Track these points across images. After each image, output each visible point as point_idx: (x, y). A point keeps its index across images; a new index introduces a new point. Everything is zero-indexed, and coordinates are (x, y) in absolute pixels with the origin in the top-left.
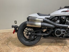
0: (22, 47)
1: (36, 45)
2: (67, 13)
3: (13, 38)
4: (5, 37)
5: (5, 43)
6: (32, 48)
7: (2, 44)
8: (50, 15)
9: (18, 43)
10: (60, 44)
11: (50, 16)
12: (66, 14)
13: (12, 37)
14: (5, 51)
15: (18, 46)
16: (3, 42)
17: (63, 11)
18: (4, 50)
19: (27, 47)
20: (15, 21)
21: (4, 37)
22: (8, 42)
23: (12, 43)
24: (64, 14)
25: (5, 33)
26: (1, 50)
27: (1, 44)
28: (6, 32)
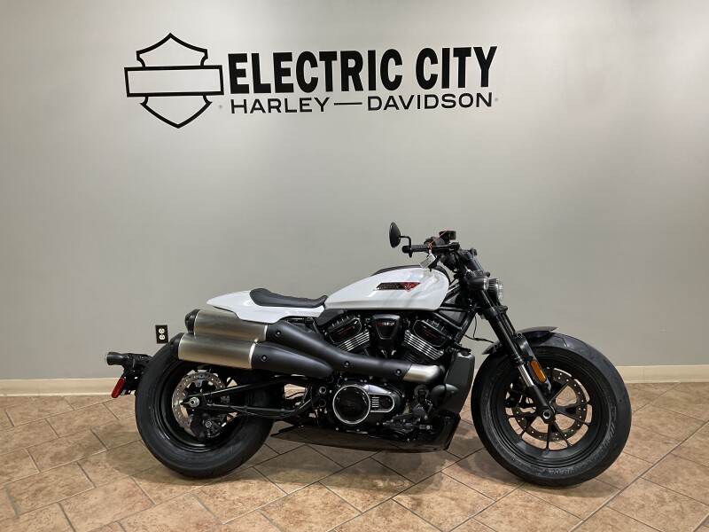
0: (158, 480)
1: (238, 479)
2: (403, 294)
3: (125, 434)
4: (83, 426)
5: (70, 456)
6: (209, 488)
7: (56, 458)
8: (323, 304)
9: (140, 458)
10: (381, 484)
11: (321, 309)
12: (400, 301)
13: (120, 426)
14: (58, 489)
15: (138, 474)
16: (63, 448)
17: (383, 286)
18: (56, 485)
19: (182, 481)
20: (158, 328)
21: (78, 422)
22: (89, 450)
23: (108, 455)
24: (386, 302)
25: (90, 398)
26: (43, 485)
27: (51, 458)
28: (98, 396)
